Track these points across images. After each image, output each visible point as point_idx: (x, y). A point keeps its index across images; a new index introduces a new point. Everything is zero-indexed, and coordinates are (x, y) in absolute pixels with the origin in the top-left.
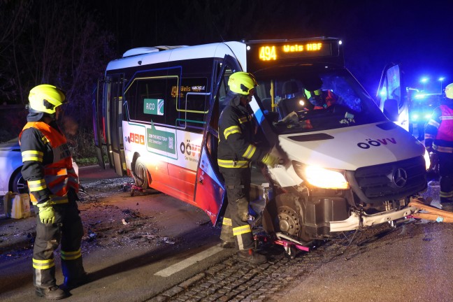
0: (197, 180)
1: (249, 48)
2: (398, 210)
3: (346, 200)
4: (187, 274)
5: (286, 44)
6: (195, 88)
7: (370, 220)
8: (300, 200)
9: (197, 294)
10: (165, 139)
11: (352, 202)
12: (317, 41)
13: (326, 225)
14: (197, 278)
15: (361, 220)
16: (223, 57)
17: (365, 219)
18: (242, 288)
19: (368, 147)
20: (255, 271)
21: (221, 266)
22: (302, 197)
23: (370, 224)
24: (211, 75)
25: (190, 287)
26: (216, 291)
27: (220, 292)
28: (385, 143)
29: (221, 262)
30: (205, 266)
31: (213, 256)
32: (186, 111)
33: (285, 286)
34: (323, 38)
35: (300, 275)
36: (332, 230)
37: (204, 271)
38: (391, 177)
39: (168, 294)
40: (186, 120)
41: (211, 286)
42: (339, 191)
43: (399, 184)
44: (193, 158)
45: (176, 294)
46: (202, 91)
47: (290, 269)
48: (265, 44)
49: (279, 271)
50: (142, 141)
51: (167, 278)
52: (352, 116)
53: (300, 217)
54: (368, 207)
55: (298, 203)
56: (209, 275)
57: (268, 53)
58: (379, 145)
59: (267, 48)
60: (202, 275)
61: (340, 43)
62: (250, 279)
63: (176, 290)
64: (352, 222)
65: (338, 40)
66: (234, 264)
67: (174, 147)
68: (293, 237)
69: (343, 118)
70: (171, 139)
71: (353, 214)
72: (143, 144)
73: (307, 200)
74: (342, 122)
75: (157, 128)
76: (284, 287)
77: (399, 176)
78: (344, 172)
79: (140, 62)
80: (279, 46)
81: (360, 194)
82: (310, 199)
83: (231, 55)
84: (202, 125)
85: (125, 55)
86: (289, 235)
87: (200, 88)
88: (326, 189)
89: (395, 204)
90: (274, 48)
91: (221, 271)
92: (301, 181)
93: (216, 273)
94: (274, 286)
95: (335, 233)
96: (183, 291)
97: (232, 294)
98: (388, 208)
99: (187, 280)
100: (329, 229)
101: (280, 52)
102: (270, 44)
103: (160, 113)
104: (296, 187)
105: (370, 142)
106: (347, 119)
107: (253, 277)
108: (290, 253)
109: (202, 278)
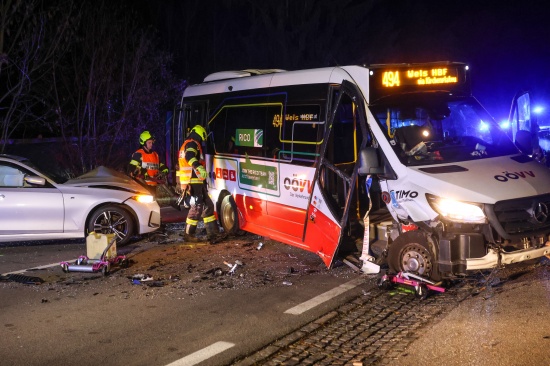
0: (307, 219)
1: (372, 73)
2: (538, 248)
3: (484, 236)
4: (319, 311)
5: (410, 69)
6: (303, 117)
7: (509, 258)
8: (432, 237)
9: (336, 330)
10: (264, 174)
11: (490, 237)
12: (442, 67)
13: (461, 263)
14: (330, 316)
15: (500, 258)
16: (341, 82)
17: (504, 257)
18: (381, 325)
19: (506, 180)
20: (388, 310)
21: (352, 306)
22: (435, 234)
23: (508, 262)
24: (325, 102)
25: (326, 324)
26: (355, 328)
27: (359, 328)
28: (523, 176)
29: (350, 301)
30: (335, 304)
31: (340, 296)
32: (293, 142)
33: (426, 323)
34: (448, 62)
35: (439, 313)
36: (468, 268)
37: (335, 309)
38: (531, 212)
39: (305, 329)
40: (292, 152)
41: (348, 323)
42: (477, 225)
43: (540, 219)
44: (301, 194)
45: (314, 331)
46: (313, 120)
47: (424, 309)
48: (388, 69)
49: (413, 310)
50: (233, 177)
51: (299, 316)
52: (484, 148)
53: (432, 254)
54: (506, 244)
55: (430, 240)
56: (342, 313)
57: (391, 79)
58: (517, 178)
59: (391, 73)
60: (335, 313)
61: (467, 68)
62: (386, 318)
63: (312, 327)
64: (490, 259)
65: (465, 66)
66: (364, 304)
67: (276, 182)
68: (422, 276)
69: (474, 150)
70: (271, 174)
71: (491, 251)
72: (234, 180)
73: (440, 236)
74: (473, 154)
75: (253, 162)
76: (424, 325)
77: (540, 210)
78: (482, 206)
79: (230, 88)
80: (403, 70)
81: (499, 229)
82: (444, 234)
83: (350, 80)
84: (313, 158)
85: (206, 79)
86: (418, 275)
87: (311, 116)
88: (462, 224)
89: (534, 242)
90: (397, 73)
91: (352, 310)
92: (436, 215)
93: (348, 312)
94: (413, 323)
95: (471, 271)
96: (321, 327)
97: (372, 330)
98: (526, 246)
99: (320, 317)
100: (465, 266)
101: (403, 78)
102: (394, 70)
103: (256, 145)
104: (430, 221)
105: (507, 175)
106: (478, 151)
107: (388, 316)
108: (420, 293)
109: (336, 316)
